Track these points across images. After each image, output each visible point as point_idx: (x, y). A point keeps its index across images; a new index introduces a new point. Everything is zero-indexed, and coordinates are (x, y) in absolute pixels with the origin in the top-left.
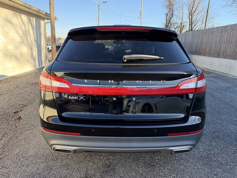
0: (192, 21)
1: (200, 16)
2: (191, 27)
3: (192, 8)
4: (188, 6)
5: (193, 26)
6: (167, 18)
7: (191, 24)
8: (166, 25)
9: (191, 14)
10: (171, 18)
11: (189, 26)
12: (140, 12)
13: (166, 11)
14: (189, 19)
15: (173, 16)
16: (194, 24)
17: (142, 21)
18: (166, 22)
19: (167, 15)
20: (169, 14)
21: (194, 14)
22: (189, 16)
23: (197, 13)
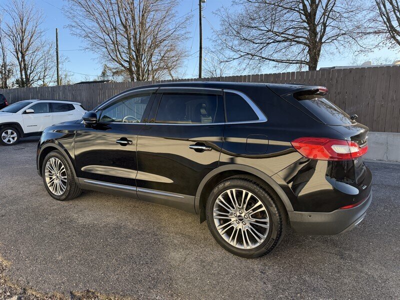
0: (25, 64)
1: (38, 57)
2: (26, 74)
3: (22, 41)
4: (11, 37)
5: (28, 74)
7: (24, 68)
9: (21, 52)
11: (21, 71)
14: (18, 59)
16: (29, 69)
21: (27, 53)
22: (17, 54)
23: (31, 52)
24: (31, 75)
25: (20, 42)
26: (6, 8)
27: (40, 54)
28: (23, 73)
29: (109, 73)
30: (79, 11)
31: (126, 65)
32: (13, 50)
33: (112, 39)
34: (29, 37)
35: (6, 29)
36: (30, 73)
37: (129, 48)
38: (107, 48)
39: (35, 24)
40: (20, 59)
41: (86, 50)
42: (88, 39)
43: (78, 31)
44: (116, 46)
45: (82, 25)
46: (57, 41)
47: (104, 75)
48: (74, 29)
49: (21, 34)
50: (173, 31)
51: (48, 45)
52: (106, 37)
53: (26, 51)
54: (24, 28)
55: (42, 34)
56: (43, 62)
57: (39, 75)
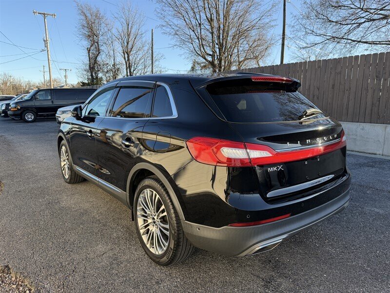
0: (129, 63)
1: (140, 56)
2: (130, 72)
3: (128, 43)
4: (120, 40)
5: (132, 71)
6: (89, 55)
7: (129, 67)
8: (90, 66)
9: (127, 53)
10: (98, 55)
11: (127, 69)
12: (44, 41)
13: (86, 43)
14: (125, 59)
15: (99, 53)
16: (133, 67)
17: (49, 57)
18: (90, 61)
19: (90, 50)
20: (92, 48)
21: (132, 53)
22: (124, 54)
23: (134, 52)
24: (134, 72)
25: (126, 44)
26: (116, 15)
27: (141, 54)
28: (128, 71)
29: (198, 67)
30: (169, 11)
31: (210, 59)
32: (121, 52)
33: (197, 35)
34: (133, 39)
35: (116, 34)
36: (134, 71)
37: (213, 42)
38: (192, 44)
39: (138, 27)
40: (126, 60)
41: (175, 47)
42: (176, 36)
43: (168, 30)
44: (200, 40)
45: (171, 23)
46: (152, 40)
47: (193, 69)
48: (164, 28)
49: (127, 37)
50: (257, 20)
51: (147, 45)
52: (192, 33)
53: (130, 52)
54: (129, 31)
55: (143, 35)
56: (143, 60)
57: (140, 72)
